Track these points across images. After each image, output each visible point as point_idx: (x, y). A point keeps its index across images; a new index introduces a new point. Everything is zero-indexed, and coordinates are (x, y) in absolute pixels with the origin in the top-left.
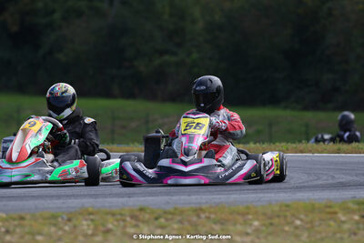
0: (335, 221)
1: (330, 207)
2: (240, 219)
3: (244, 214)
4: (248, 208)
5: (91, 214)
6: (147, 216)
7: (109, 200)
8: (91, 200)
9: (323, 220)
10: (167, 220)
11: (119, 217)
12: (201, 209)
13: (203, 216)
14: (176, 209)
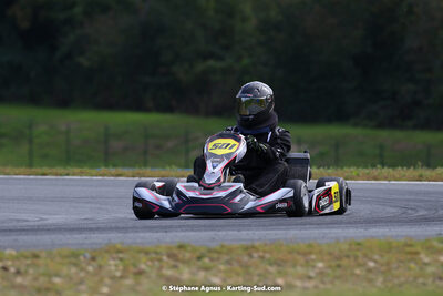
0: (416, 263)
1: (410, 246)
2: (301, 259)
3: (305, 254)
4: (310, 246)
5: (119, 251)
6: (188, 255)
7: (141, 235)
8: (120, 235)
9: (401, 261)
10: (212, 260)
11: (154, 256)
12: (253, 247)
13: (255, 255)
14: (222, 246)
